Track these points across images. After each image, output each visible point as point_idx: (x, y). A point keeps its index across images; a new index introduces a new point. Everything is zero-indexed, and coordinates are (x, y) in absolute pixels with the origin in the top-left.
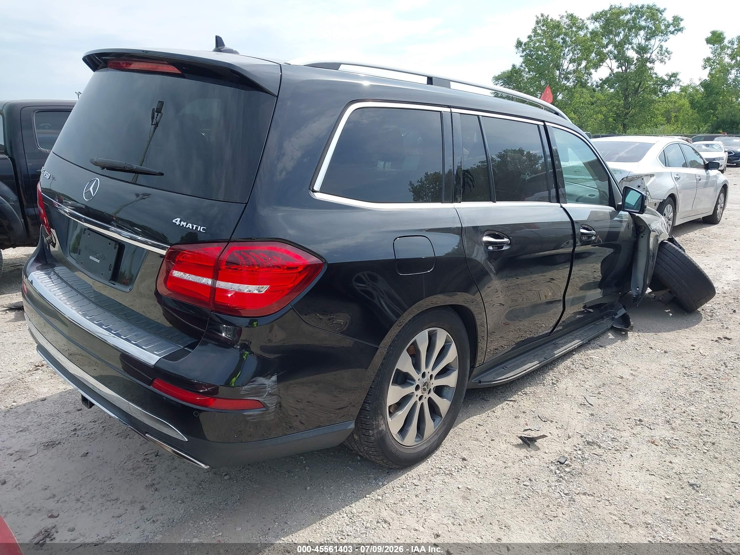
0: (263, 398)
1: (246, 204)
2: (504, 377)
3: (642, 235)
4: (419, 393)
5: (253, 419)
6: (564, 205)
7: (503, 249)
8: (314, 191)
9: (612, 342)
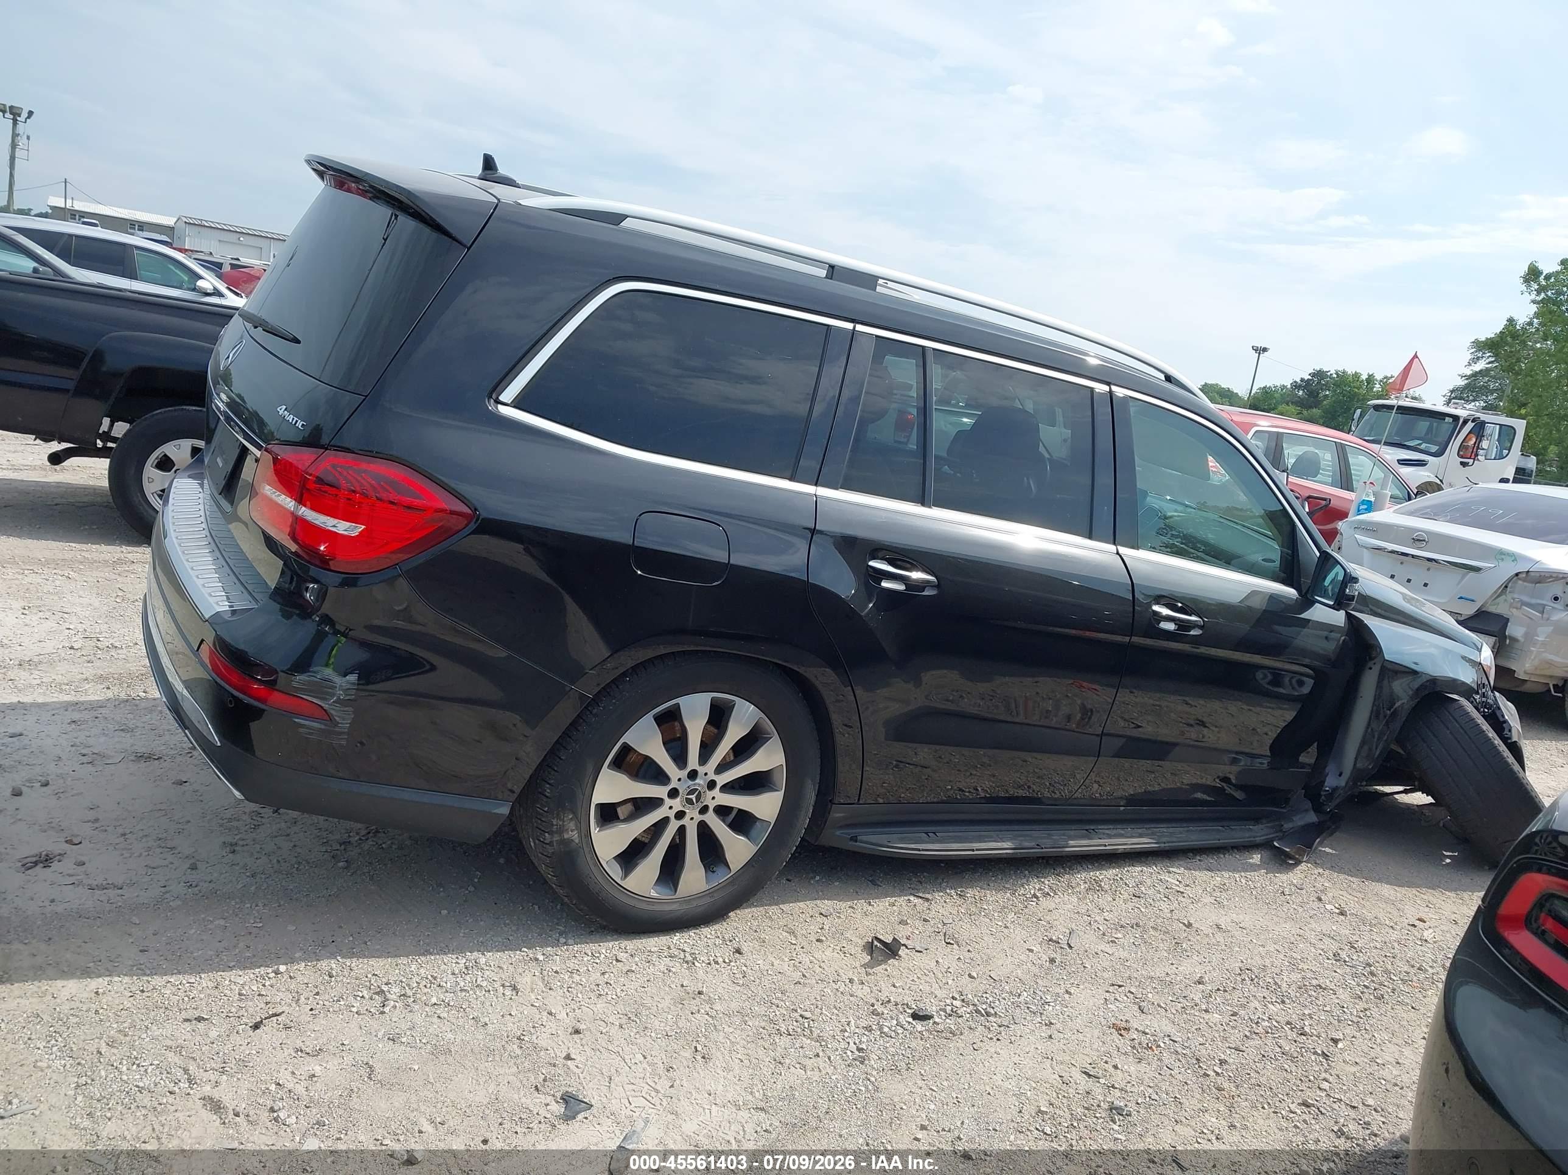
0: (329, 704)
1: (366, 396)
2: (913, 846)
3: (1370, 664)
4: (677, 804)
5: (310, 734)
6: (1123, 550)
7: (923, 593)
8: (498, 402)
9: (1254, 868)
